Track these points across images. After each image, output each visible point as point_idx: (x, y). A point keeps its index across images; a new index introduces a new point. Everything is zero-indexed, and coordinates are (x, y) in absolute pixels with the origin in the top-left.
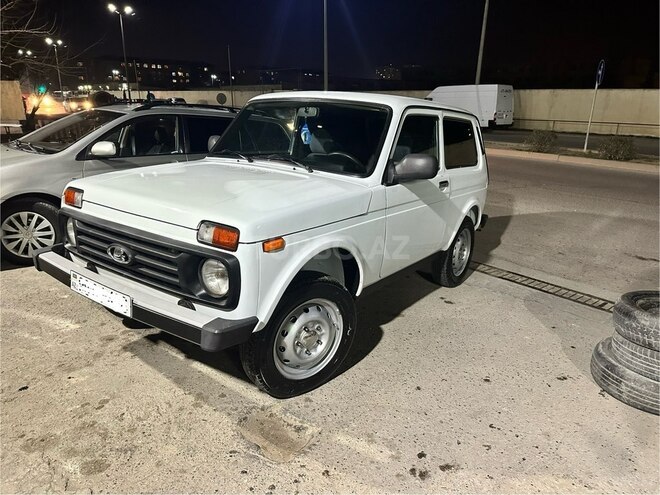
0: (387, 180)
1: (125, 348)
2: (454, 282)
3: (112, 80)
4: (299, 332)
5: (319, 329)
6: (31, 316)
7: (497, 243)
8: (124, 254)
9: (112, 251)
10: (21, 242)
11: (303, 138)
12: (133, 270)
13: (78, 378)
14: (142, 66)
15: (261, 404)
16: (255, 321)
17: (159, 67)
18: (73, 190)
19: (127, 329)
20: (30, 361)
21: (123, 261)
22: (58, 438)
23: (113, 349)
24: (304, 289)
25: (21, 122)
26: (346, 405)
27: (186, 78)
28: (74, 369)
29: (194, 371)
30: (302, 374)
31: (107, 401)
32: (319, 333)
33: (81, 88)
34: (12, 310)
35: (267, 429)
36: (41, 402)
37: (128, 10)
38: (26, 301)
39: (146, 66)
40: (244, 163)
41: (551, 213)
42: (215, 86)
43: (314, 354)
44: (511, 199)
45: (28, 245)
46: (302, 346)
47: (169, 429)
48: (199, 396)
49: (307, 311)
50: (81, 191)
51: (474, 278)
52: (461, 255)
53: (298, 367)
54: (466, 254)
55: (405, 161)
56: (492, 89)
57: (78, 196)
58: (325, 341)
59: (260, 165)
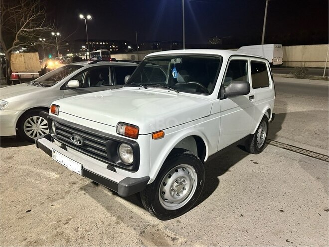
0: (221, 96)
1: (81, 189)
2: (258, 151)
3: (82, 51)
4: (173, 183)
5: (184, 181)
6: (36, 170)
7: (280, 128)
8: (79, 140)
9: (73, 138)
10: (33, 131)
11: (173, 75)
12: (83, 148)
13: (57, 205)
14: (96, 43)
15: (152, 223)
16: (148, 178)
17: (104, 43)
18: (55, 106)
19: (83, 177)
20: (33, 195)
21: (78, 144)
22: (43, 241)
23: (76, 189)
24: (175, 159)
25: (39, 72)
26: (200, 225)
27: (117, 48)
28: (55, 200)
29: (117, 202)
30: (175, 207)
31: (70, 220)
32: (184, 183)
33: (68, 55)
34: (27, 167)
35: (156, 238)
36: (37, 219)
37: (89, 17)
38: (34, 162)
39: (97, 43)
40: (142, 89)
41: (309, 111)
42: (130, 51)
43: (182, 195)
44: (285, 104)
45: (37, 133)
46: (175, 192)
47: (102, 237)
48: (119, 217)
49: (177, 171)
50: (58, 106)
51: (269, 148)
52: (261, 136)
53: (172, 203)
54: (264, 135)
55: (231, 85)
56: (271, 46)
57: (57, 109)
58: (187, 188)
59: (151, 90)
